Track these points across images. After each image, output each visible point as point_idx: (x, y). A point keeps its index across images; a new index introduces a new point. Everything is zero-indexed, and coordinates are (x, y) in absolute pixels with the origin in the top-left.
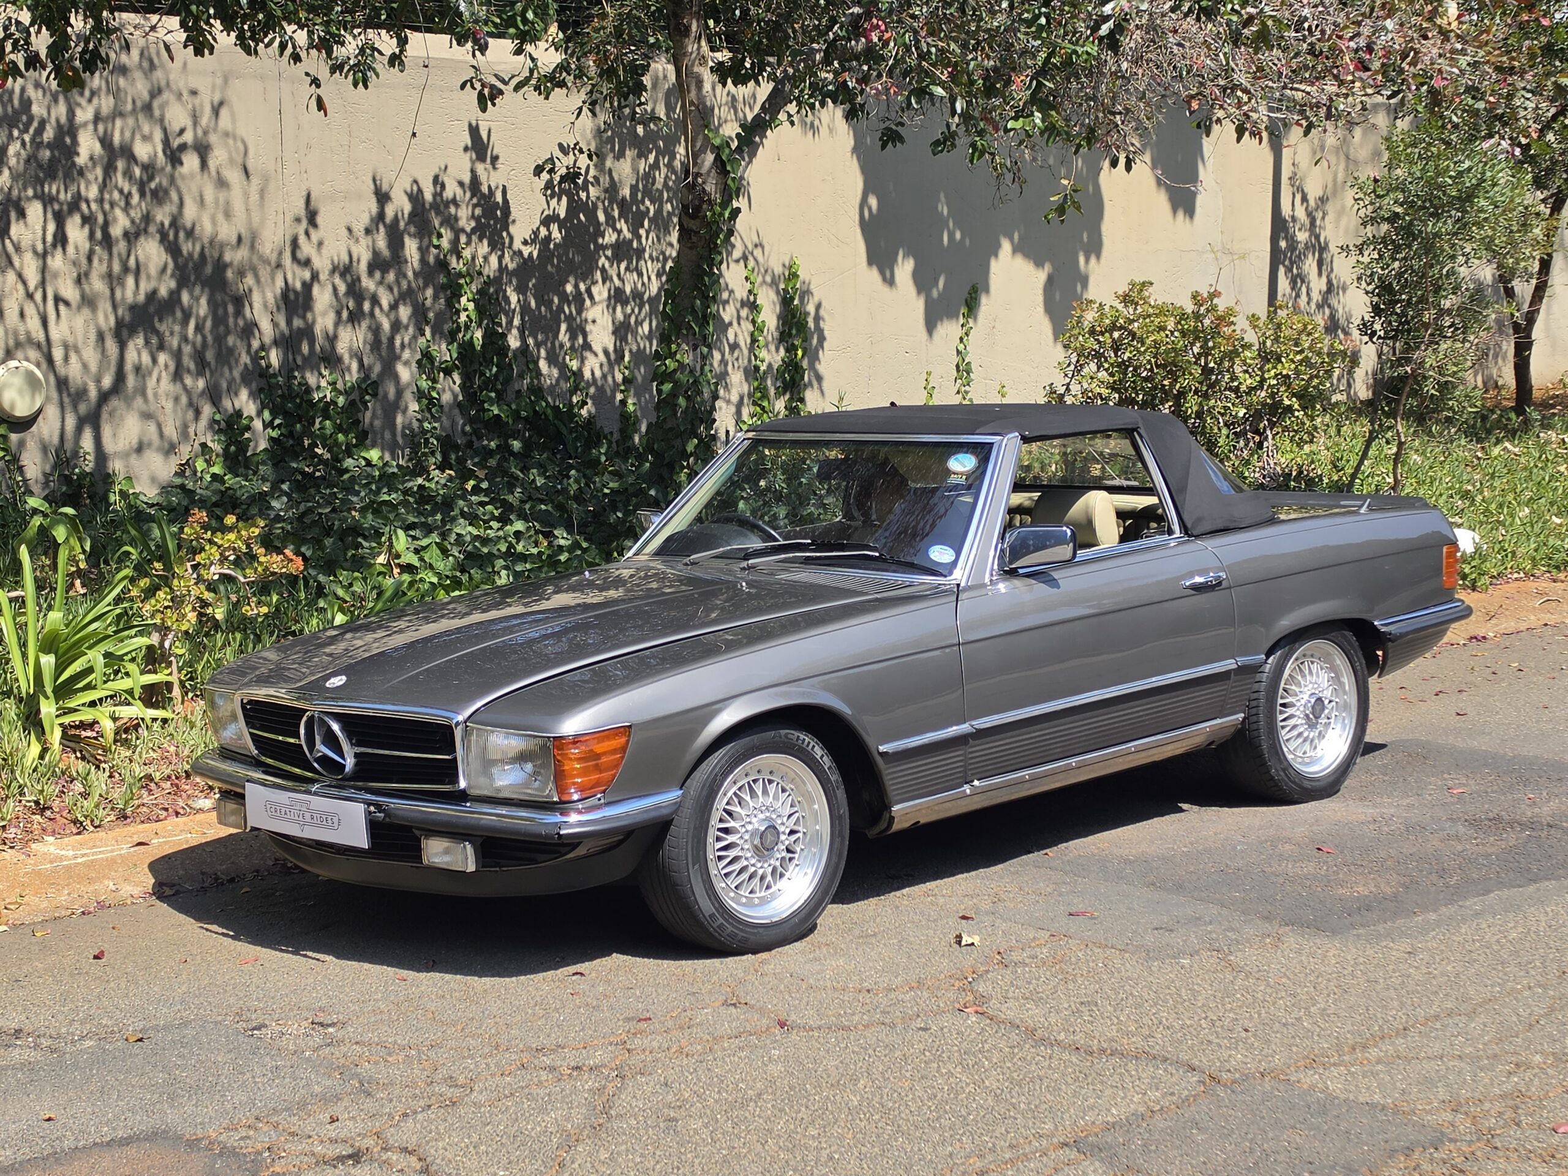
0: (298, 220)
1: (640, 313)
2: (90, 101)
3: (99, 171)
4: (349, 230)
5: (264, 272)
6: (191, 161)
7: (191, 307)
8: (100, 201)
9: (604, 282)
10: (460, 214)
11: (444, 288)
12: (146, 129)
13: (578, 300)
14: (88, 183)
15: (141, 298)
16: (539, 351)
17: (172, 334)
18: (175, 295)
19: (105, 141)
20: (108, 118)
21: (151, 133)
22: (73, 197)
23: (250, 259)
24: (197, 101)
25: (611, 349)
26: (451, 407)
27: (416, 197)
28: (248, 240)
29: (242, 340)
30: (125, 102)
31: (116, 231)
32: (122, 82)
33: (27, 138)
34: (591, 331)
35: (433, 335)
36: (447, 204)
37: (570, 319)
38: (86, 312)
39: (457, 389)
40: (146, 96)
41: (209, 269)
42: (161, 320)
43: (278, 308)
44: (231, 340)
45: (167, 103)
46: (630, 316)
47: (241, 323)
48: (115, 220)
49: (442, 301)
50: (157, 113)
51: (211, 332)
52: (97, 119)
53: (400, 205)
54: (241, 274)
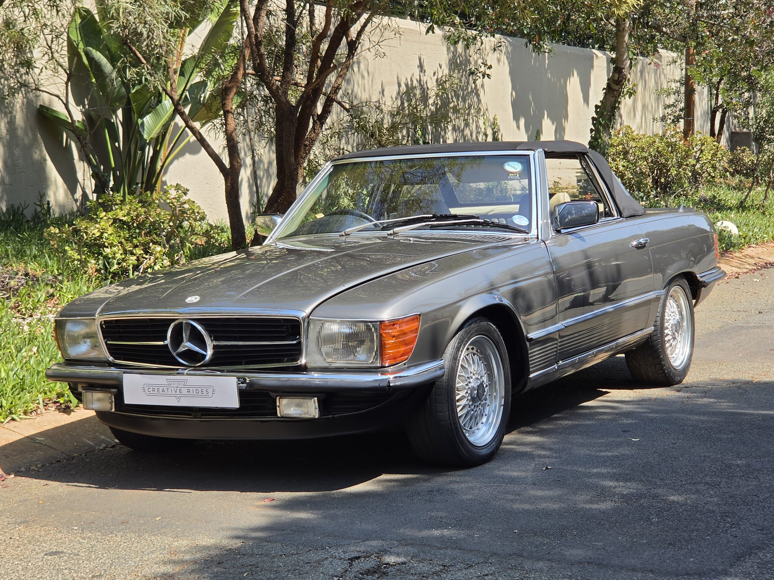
0: (380, 93)
4: (392, 98)
10: (417, 92)
27: (407, 85)
36: (414, 88)
53: (403, 88)
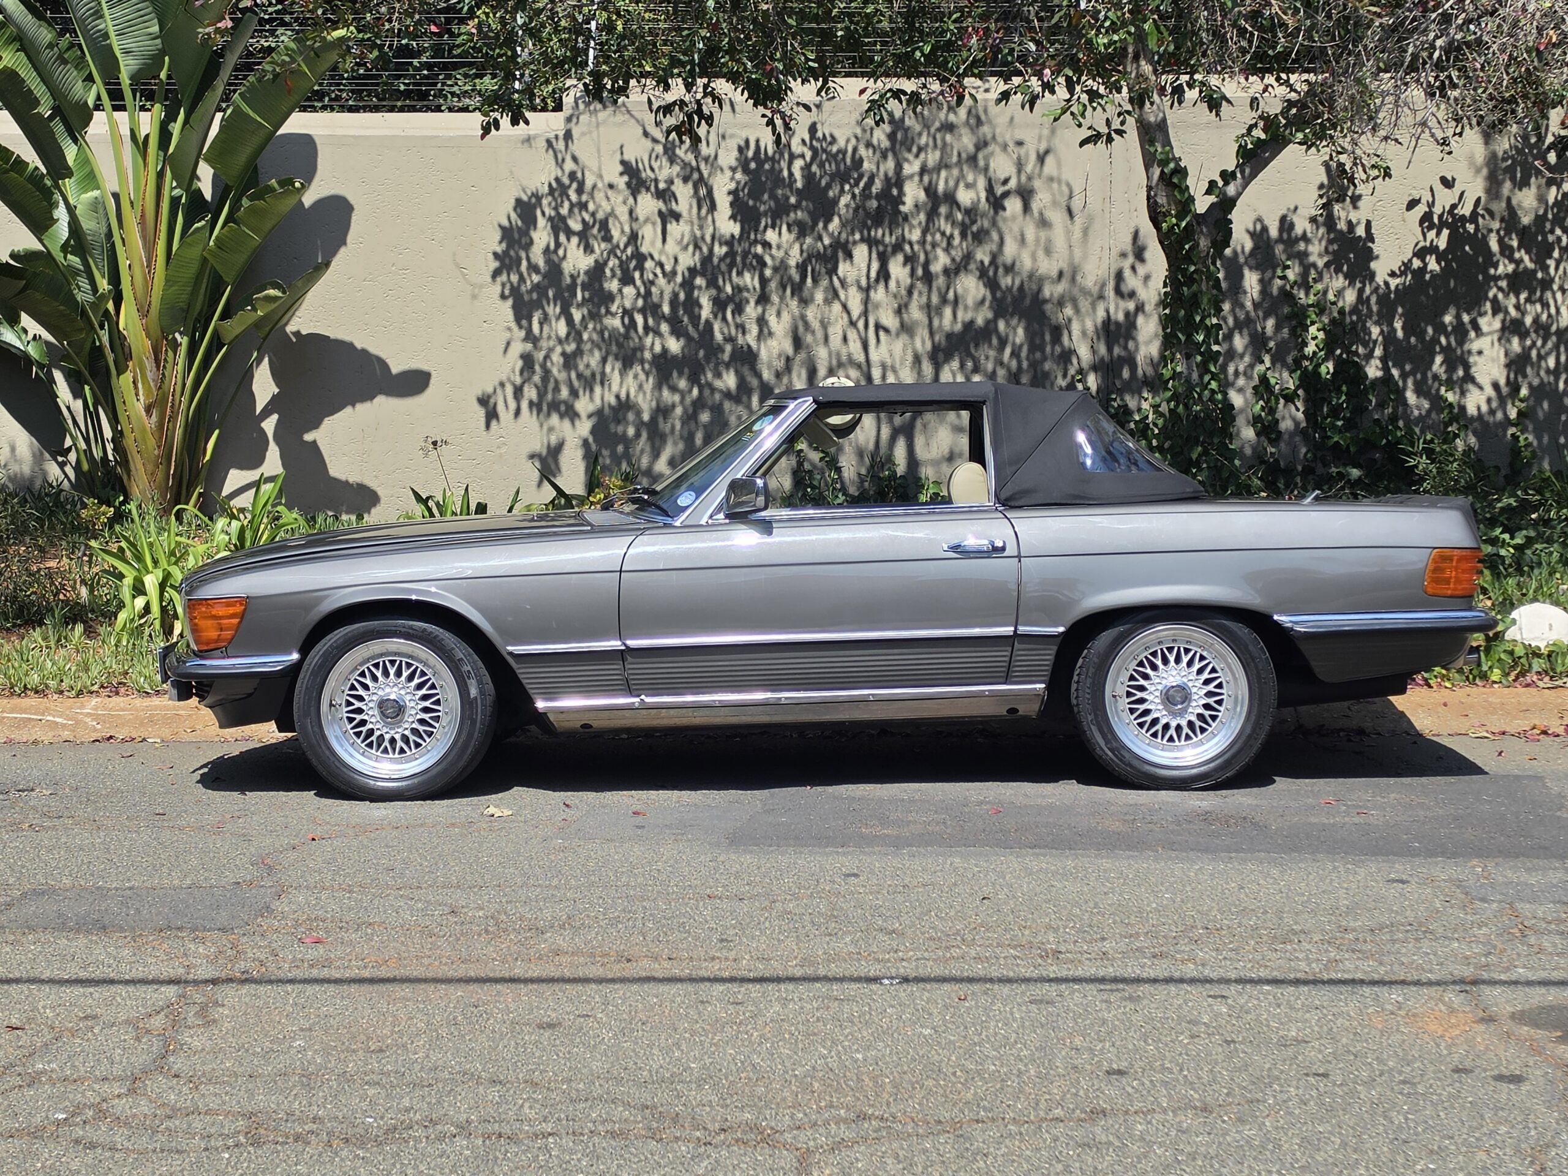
0: (1123, 255)
1: (1543, 345)
2: (917, 156)
3: (922, 217)
5: (1084, 304)
6: (1013, 205)
7: (1007, 336)
8: (922, 242)
9: (1494, 314)
10: (1311, 248)
11: (1288, 318)
12: (970, 178)
13: (1462, 333)
14: (912, 227)
15: (958, 327)
16: (1405, 382)
17: (987, 358)
18: (992, 325)
19: (930, 191)
20: (934, 169)
21: (975, 181)
22: (897, 239)
23: (1070, 292)
24: (1022, 151)
25: (1502, 382)
26: (1292, 435)
27: (1259, 235)
28: (1070, 274)
29: (1058, 364)
30: (951, 156)
31: (936, 268)
32: (948, 138)
33: (857, 191)
34: (1475, 363)
35: (1273, 363)
36: (1297, 240)
37: (1447, 351)
38: (904, 338)
39: (1300, 415)
40: (971, 149)
41: (1027, 301)
42: (977, 346)
43: (1098, 338)
44: (1047, 366)
45: (992, 154)
46: (1530, 348)
47: (1058, 349)
48: (936, 258)
49: (1286, 330)
50: (981, 163)
51: (1028, 359)
52: (923, 170)
54: (1061, 303)
